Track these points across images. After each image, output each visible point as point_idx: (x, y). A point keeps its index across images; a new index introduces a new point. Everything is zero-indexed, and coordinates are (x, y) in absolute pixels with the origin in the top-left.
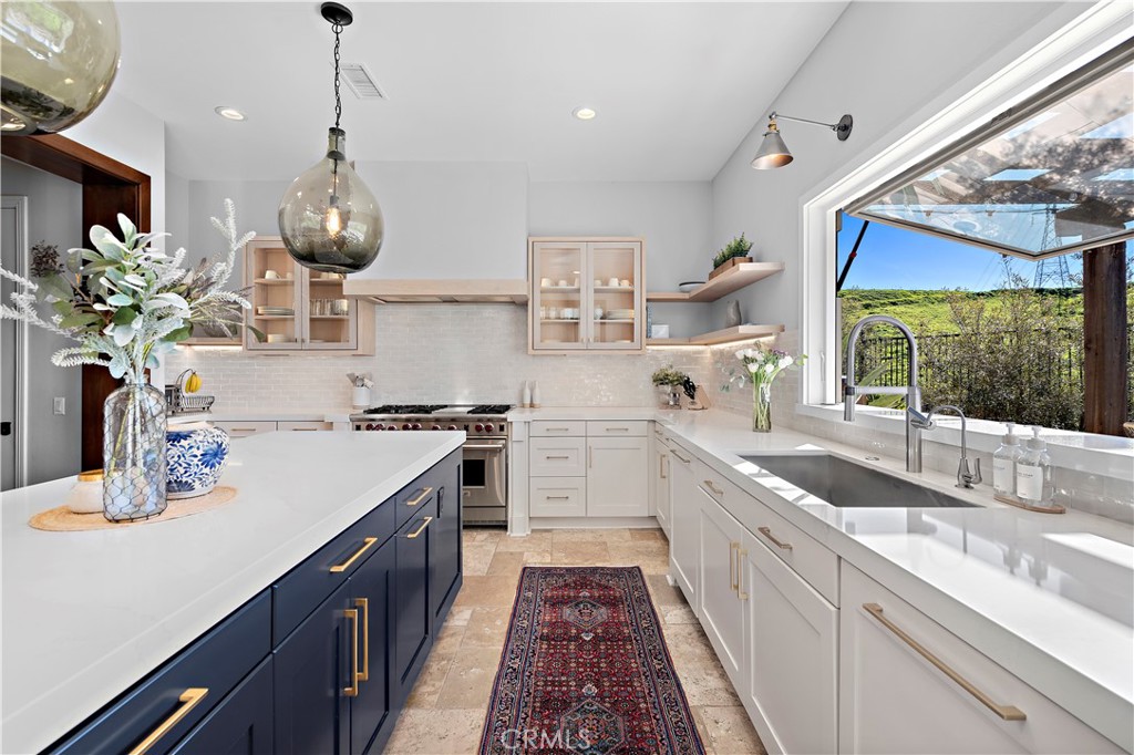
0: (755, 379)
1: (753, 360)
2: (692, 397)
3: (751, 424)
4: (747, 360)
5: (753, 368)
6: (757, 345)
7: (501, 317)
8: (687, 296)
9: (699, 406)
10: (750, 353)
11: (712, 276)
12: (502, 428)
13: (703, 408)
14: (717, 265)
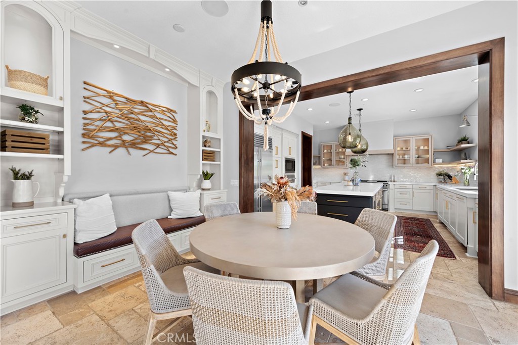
0: (465, 173)
1: (463, 169)
2: (451, 180)
3: (463, 184)
4: (462, 169)
5: (463, 171)
6: (466, 166)
7: (384, 158)
8: (449, 150)
9: (454, 182)
10: (463, 167)
11: (457, 145)
12: (387, 186)
13: (455, 183)
14: (458, 142)
